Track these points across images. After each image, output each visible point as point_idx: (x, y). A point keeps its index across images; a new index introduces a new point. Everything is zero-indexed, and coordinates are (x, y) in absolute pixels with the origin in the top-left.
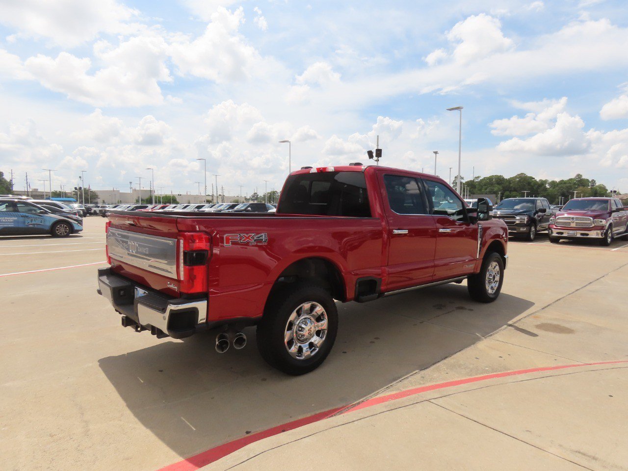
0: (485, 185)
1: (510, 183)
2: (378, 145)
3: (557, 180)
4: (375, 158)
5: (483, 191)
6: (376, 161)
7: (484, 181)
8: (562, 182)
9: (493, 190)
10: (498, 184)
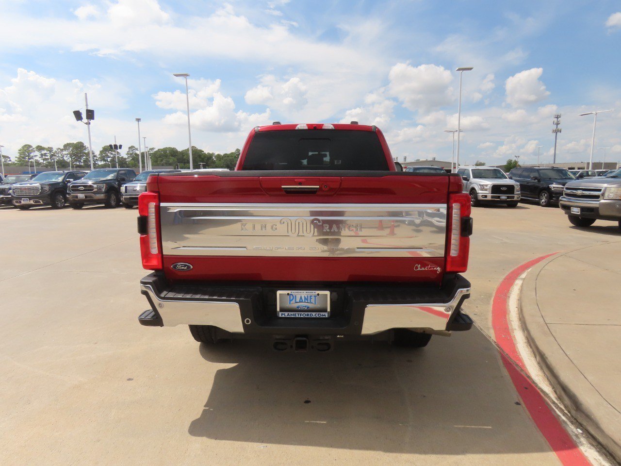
0: (160, 157)
1: (184, 156)
2: (87, 105)
3: (222, 154)
4: (85, 120)
5: (158, 162)
6: (86, 123)
7: (159, 153)
8: (226, 155)
9: (169, 161)
10: (172, 156)
